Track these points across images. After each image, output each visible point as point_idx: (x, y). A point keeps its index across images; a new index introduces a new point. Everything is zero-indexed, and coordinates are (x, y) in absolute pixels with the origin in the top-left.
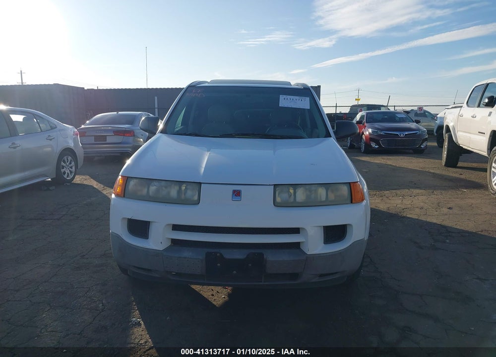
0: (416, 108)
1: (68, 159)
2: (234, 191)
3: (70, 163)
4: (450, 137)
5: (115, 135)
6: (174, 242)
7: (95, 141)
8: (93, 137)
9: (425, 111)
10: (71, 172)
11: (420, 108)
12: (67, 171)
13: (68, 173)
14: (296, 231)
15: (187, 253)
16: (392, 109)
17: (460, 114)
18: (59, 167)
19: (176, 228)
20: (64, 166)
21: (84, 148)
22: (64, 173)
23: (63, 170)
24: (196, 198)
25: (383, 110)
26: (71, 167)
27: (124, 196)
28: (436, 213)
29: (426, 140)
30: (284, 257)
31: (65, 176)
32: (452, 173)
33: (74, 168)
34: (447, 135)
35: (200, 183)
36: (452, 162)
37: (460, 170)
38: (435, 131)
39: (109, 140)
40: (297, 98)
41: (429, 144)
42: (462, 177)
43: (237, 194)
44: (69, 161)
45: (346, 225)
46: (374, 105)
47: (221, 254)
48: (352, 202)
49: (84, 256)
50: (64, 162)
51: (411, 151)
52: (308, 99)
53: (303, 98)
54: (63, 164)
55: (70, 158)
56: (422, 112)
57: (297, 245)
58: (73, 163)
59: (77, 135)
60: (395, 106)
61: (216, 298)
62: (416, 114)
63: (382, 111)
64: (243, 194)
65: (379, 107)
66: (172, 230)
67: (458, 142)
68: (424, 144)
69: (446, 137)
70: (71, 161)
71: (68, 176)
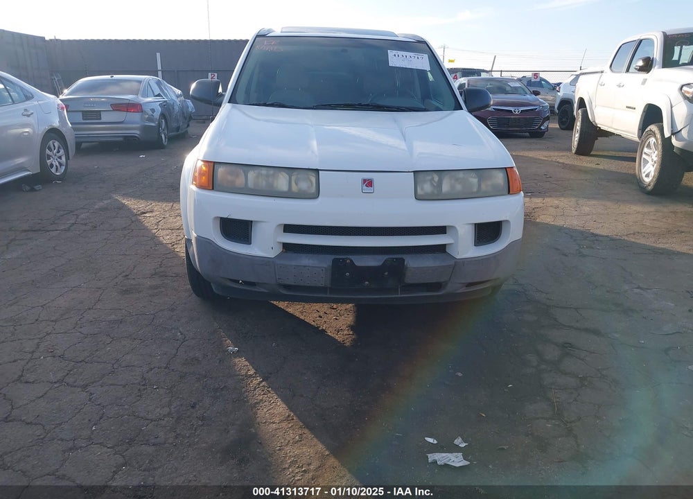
0: (529, 75)
1: (54, 146)
2: (365, 181)
3: (58, 152)
4: (585, 114)
5: (114, 110)
6: (287, 247)
7: (83, 119)
8: (81, 114)
9: (542, 79)
10: (61, 164)
11: (536, 75)
12: (56, 163)
13: (57, 166)
14: (441, 230)
15: (306, 261)
16: (496, 75)
17: (600, 82)
18: (43, 158)
19: (289, 229)
20: (50, 156)
21: (75, 129)
22: (52, 166)
23: (49, 162)
24: (313, 190)
25: (484, 75)
26: (60, 158)
27: (213, 189)
28: (576, 213)
29: (548, 118)
30: (428, 262)
31: (53, 170)
32: (586, 162)
33: (64, 159)
34: (580, 111)
35: (317, 171)
36: (585, 149)
37: (596, 159)
38: (556, 107)
39: (105, 118)
40: (412, 54)
41: (551, 126)
42: (601, 167)
43: (369, 183)
44: (57, 148)
45: (501, 221)
46: (471, 69)
47: (351, 261)
48: (509, 193)
49: (128, 275)
50: (50, 149)
51: (527, 134)
52: (426, 57)
53: (420, 56)
54: (48, 151)
55: (57, 144)
56: (538, 80)
57: (441, 249)
58: (62, 151)
59: (62, 108)
60: (501, 71)
61: (325, 319)
62: (530, 83)
63: (482, 77)
64: (375, 183)
65: (477, 72)
66: (284, 232)
67: (594, 121)
68: (545, 124)
69: (578, 113)
70: (59, 148)
71: (57, 169)
